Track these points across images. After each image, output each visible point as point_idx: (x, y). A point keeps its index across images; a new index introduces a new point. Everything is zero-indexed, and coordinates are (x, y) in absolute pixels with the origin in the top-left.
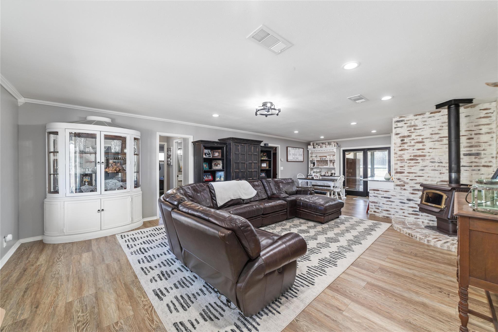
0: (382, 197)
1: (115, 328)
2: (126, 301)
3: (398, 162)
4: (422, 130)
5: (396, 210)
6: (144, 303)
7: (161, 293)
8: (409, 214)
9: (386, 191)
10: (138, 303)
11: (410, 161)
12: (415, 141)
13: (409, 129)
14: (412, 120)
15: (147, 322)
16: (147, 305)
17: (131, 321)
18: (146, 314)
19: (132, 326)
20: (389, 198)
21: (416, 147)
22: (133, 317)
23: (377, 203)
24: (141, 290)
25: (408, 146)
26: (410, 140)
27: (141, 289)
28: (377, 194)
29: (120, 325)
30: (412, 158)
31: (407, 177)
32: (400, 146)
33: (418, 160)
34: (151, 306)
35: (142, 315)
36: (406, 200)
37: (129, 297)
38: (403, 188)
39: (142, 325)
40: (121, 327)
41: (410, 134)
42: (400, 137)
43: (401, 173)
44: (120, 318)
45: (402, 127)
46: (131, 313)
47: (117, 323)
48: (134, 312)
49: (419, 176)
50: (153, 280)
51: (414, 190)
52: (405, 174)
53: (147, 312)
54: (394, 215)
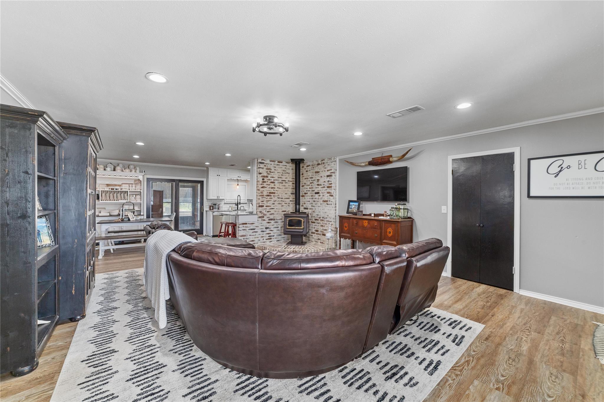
0: (249, 230)
1: (503, 387)
2: (468, 398)
3: (260, 197)
4: (274, 173)
5: (258, 239)
6: (454, 377)
7: (430, 365)
8: (266, 239)
9: (252, 224)
10: (460, 384)
11: (267, 197)
12: (270, 181)
13: (267, 171)
14: (269, 164)
15: (472, 365)
16: (454, 373)
17: (484, 378)
18: (465, 369)
19: (487, 374)
20: (254, 229)
21: (270, 186)
22: (479, 378)
23: (245, 236)
24: (438, 390)
25: (266, 185)
26: (268, 180)
27: (437, 393)
28: (245, 227)
29: (495, 385)
30: (268, 194)
31: (266, 210)
32: (262, 184)
33: (271, 196)
34: (453, 369)
35: (470, 372)
36: (264, 228)
37: (460, 398)
38: (263, 219)
39: (479, 367)
40: (496, 382)
41: (268, 175)
42: (262, 176)
43: (262, 206)
44: (491, 390)
45: (263, 168)
46: (476, 383)
47: (498, 389)
48: (474, 380)
49: (272, 209)
50: (412, 383)
51: (269, 220)
52: (265, 207)
53: (462, 370)
54: (257, 243)
